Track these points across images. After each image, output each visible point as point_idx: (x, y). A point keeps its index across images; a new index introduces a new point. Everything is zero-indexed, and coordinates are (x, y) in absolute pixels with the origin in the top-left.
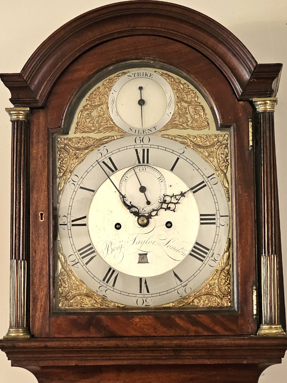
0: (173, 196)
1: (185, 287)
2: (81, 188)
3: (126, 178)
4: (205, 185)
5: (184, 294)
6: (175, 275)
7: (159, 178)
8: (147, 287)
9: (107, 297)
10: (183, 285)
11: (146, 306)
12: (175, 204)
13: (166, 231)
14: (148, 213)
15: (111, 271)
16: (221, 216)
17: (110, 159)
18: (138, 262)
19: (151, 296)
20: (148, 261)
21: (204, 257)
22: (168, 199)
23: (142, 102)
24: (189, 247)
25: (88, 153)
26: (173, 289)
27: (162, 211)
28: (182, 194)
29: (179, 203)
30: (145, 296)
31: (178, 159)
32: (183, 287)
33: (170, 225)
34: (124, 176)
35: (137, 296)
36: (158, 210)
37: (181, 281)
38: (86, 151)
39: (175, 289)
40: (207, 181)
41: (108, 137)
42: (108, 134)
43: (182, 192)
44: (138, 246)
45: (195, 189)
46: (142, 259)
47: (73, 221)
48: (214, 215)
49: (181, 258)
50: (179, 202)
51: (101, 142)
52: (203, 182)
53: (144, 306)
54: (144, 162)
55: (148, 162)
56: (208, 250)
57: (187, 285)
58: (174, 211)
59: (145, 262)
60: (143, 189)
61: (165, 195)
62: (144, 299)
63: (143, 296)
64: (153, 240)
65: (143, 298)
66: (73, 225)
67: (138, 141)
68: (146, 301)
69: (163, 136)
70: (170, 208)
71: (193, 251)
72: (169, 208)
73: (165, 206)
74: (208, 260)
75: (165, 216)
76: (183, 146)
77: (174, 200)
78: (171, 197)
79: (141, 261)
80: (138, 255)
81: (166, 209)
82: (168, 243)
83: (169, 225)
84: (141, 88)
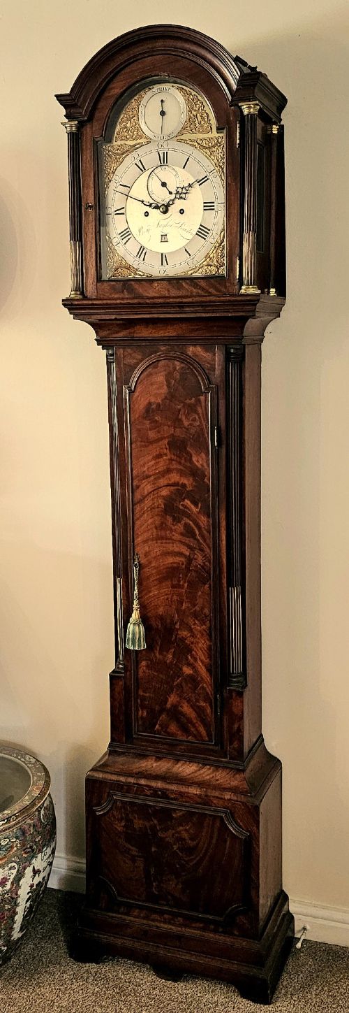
0: (184, 187)
1: (193, 260)
2: (121, 185)
3: (152, 176)
4: (208, 179)
5: (192, 267)
6: (186, 250)
7: (174, 175)
8: (166, 260)
9: (139, 269)
10: (191, 258)
11: (166, 275)
12: (185, 194)
13: (180, 217)
14: (167, 203)
15: (142, 249)
16: (219, 203)
17: (140, 161)
18: (160, 241)
19: (169, 268)
20: (168, 241)
21: (206, 236)
22: (180, 190)
23: (163, 113)
24: (196, 229)
27: (177, 200)
28: (190, 186)
29: (188, 193)
30: (165, 268)
31: (188, 158)
34: (150, 175)
35: (159, 268)
36: (173, 200)
37: (190, 255)
38: (124, 156)
39: (186, 261)
40: (209, 175)
41: (139, 144)
42: (139, 141)
43: (190, 184)
44: (160, 229)
45: (201, 182)
46: (163, 239)
47: (115, 211)
48: (214, 203)
49: (190, 237)
51: (134, 148)
52: (206, 177)
53: (164, 275)
54: (164, 163)
55: (167, 163)
56: (209, 230)
58: (185, 200)
59: (165, 242)
60: (164, 184)
61: (178, 187)
63: (163, 268)
64: (170, 223)
65: (164, 270)
66: (116, 214)
67: (160, 146)
68: (166, 271)
69: (179, 141)
71: (198, 231)
72: (181, 198)
73: (178, 196)
74: (210, 239)
75: (179, 204)
76: (192, 148)
77: (184, 191)
78: (182, 189)
80: (160, 236)
81: (179, 199)
82: (181, 225)
83: (182, 212)
84: (162, 101)
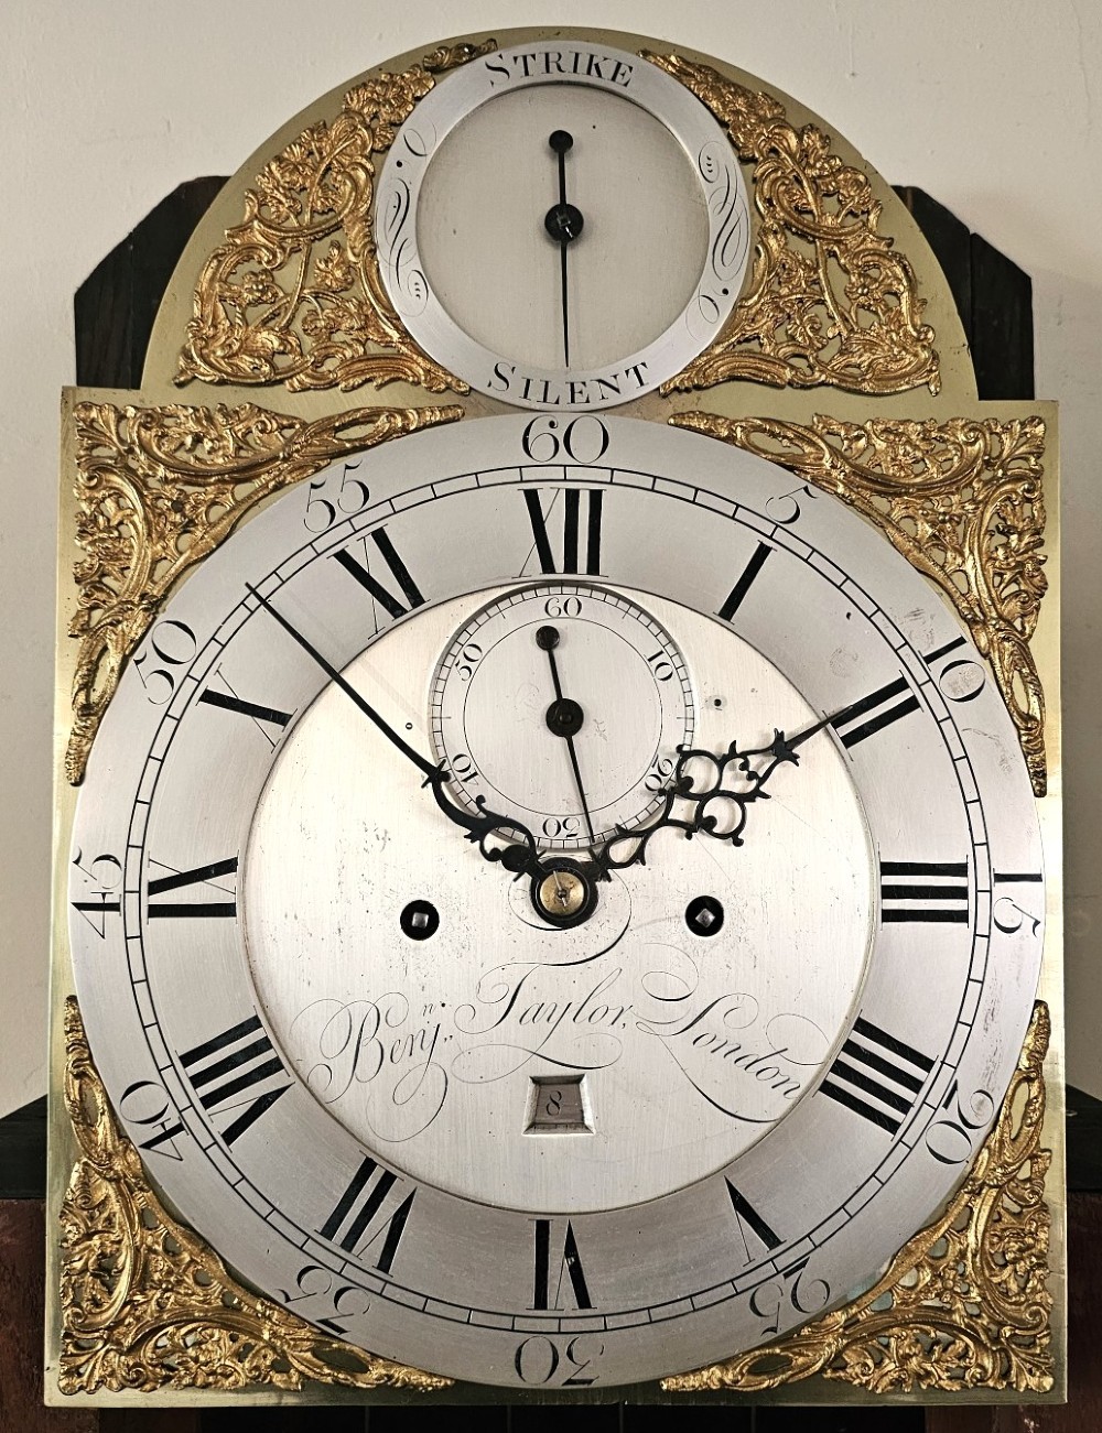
0: (733, 753)
1: (797, 1274)
2: (209, 697)
3: (472, 653)
4: (912, 704)
5: (789, 1320)
6: (742, 1206)
7: (650, 660)
8: (576, 1273)
9: (341, 1331)
10: (782, 1262)
11: (570, 1382)
12: (742, 799)
13: (689, 950)
14: (590, 850)
16: (1001, 878)
17: (381, 538)
18: (525, 1124)
19: (598, 1324)
20: (587, 1122)
21: (904, 1106)
22: (701, 774)
23: (564, 225)
24: (818, 1045)
25: (251, 503)
26: (729, 1290)
27: (665, 839)
28: (783, 749)
29: (766, 796)
30: (567, 1326)
31: (763, 552)
32: (786, 1276)
33: (711, 918)
34: (461, 640)
35: (520, 1324)
36: (646, 835)
37: (771, 1239)
38: (243, 490)
39: (741, 1284)
40: (922, 677)
41: (371, 416)
42: (367, 397)
43: (780, 736)
44: (532, 1034)
45: (852, 726)
46: (553, 1108)
47: (156, 887)
48: (960, 870)
49: (777, 1105)
50: (762, 789)
51: (326, 443)
52: (901, 685)
53: (557, 1382)
54: (571, 566)
55: (593, 568)
56: (926, 1064)
57: (803, 1265)
58: (738, 843)
59: (568, 1127)
60: (564, 717)
61: (686, 748)
62: (562, 1344)
63: (553, 1326)
65: (556, 1339)
66: (156, 911)
67: (542, 447)
68: (570, 1354)
69: (680, 421)
70: (712, 821)
71: (840, 1068)
72: (707, 825)
73: (682, 809)
74: (927, 1125)
75: (681, 866)
76: (794, 482)
77: (735, 782)
78: (721, 762)
79: (544, 1118)
80: (531, 1087)
81: (689, 829)
82: (700, 1017)
83: (704, 916)
84: (561, 143)
